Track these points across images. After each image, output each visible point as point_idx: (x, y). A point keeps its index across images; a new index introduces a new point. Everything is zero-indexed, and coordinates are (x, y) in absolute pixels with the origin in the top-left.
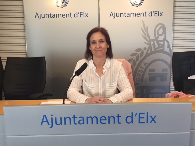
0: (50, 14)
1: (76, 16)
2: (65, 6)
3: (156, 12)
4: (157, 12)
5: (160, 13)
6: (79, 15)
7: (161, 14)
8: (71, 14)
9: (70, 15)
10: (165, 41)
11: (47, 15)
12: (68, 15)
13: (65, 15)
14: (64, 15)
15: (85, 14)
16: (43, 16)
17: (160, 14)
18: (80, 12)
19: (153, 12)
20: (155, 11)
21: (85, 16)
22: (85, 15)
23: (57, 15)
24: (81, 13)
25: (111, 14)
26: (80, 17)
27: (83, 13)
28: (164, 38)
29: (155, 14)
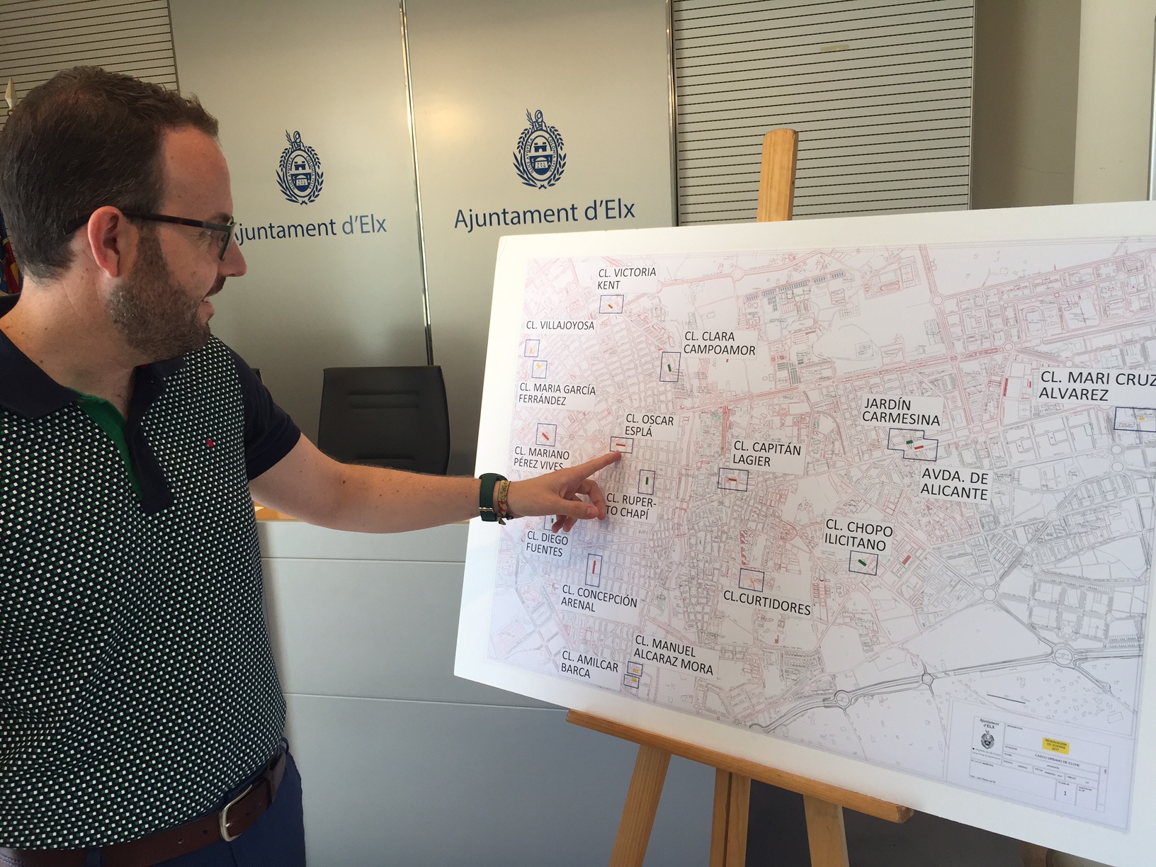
0: (271, 227)
1: (348, 228)
2: (312, 198)
3: (610, 205)
4: (615, 205)
5: (623, 208)
6: (357, 225)
7: (629, 211)
8: (332, 223)
9: (329, 226)
11: (262, 231)
12: (323, 227)
13: (315, 229)
14: (311, 227)
15: (375, 222)
16: (251, 236)
17: (624, 211)
18: (361, 217)
19: (598, 204)
20: (607, 202)
21: (376, 229)
22: (377, 226)
23: (292, 229)
24: (364, 220)
25: (460, 217)
26: (363, 232)
27: (368, 220)
29: (607, 209)
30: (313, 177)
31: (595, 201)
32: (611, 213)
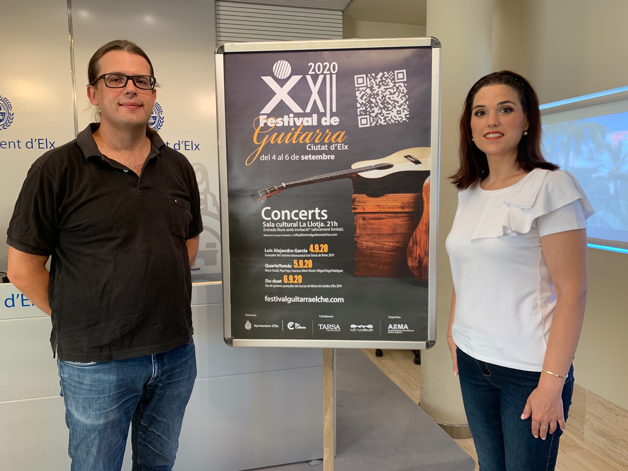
1: (29, 145)
2: (5, 127)
3: (187, 143)
4: (190, 144)
5: (194, 145)
6: (36, 144)
7: (197, 147)
8: (18, 142)
9: (16, 144)
10: (208, 195)
12: (12, 144)
13: (6, 144)
14: (4, 143)
15: (48, 143)
17: (194, 147)
18: (39, 140)
19: (181, 143)
20: (185, 142)
21: (49, 147)
22: (49, 145)
24: (41, 142)
26: (39, 148)
27: (44, 141)
28: (206, 188)
29: (186, 145)
30: (7, 115)
31: (179, 141)
32: (187, 148)
